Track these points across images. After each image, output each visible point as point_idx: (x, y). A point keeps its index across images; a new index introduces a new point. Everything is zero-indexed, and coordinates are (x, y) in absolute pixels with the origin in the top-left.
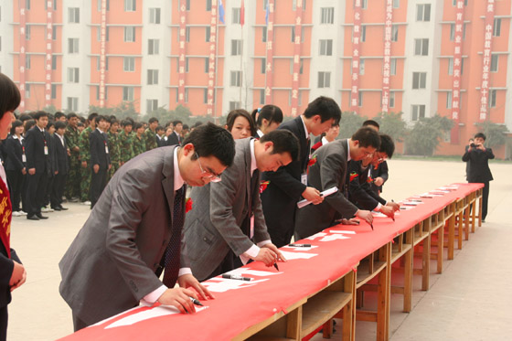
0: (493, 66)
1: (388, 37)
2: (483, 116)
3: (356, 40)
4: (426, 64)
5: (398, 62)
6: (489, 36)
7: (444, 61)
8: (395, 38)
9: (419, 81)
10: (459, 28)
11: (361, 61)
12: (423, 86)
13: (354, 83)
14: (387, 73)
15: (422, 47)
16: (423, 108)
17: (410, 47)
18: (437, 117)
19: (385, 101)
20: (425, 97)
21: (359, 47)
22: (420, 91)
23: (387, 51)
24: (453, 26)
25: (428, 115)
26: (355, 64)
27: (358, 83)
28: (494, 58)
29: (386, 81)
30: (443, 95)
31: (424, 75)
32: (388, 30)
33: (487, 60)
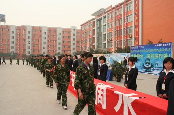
0: (24, 46)
1: (7, 41)
2: (23, 53)
3: (1, 41)
4: (14, 45)
5: (9, 45)
6: (23, 41)
7: (16, 45)
8: (8, 41)
9: (12, 47)
10: (19, 40)
11: (2, 44)
12: (13, 48)
13: (1, 48)
14: (7, 46)
15: (13, 42)
16: (13, 52)
17: (11, 43)
18: (16, 53)
19: (7, 50)
20: (13, 50)
21: (2, 42)
22: (13, 49)
23: (7, 43)
24: (17, 40)
25: (14, 53)
26: (1, 45)
27: (2, 48)
28: (24, 45)
29: (7, 47)
30: (16, 50)
31: (13, 47)
32: (7, 40)
33: (23, 45)
